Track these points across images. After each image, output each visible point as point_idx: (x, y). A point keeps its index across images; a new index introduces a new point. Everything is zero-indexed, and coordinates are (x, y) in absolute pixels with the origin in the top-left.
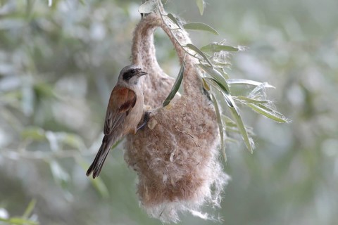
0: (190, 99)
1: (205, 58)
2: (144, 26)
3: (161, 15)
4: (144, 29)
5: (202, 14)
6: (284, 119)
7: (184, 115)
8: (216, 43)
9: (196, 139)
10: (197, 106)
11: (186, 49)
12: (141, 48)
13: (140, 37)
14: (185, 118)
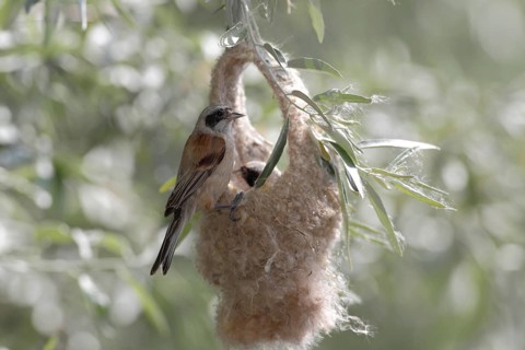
0: (297, 174)
1: (320, 114)
2: (228, 60)
3: (255, 45)
4: (228, 65)
5: (321, 40)
6: (442, 203)
7: (290, 199)
8: (337, 90)
9: (309, 237)
10: (309, 186)
11: (292, 98)
12: (224, 95)
13: (222, 77)
14: (290, 205)
